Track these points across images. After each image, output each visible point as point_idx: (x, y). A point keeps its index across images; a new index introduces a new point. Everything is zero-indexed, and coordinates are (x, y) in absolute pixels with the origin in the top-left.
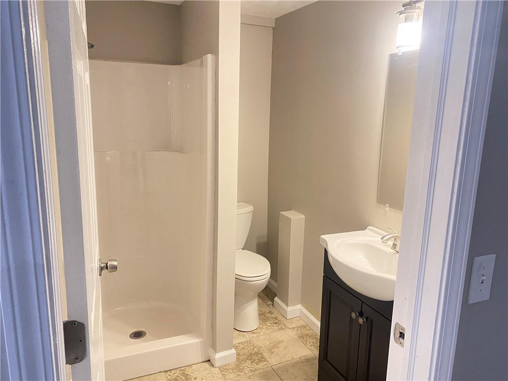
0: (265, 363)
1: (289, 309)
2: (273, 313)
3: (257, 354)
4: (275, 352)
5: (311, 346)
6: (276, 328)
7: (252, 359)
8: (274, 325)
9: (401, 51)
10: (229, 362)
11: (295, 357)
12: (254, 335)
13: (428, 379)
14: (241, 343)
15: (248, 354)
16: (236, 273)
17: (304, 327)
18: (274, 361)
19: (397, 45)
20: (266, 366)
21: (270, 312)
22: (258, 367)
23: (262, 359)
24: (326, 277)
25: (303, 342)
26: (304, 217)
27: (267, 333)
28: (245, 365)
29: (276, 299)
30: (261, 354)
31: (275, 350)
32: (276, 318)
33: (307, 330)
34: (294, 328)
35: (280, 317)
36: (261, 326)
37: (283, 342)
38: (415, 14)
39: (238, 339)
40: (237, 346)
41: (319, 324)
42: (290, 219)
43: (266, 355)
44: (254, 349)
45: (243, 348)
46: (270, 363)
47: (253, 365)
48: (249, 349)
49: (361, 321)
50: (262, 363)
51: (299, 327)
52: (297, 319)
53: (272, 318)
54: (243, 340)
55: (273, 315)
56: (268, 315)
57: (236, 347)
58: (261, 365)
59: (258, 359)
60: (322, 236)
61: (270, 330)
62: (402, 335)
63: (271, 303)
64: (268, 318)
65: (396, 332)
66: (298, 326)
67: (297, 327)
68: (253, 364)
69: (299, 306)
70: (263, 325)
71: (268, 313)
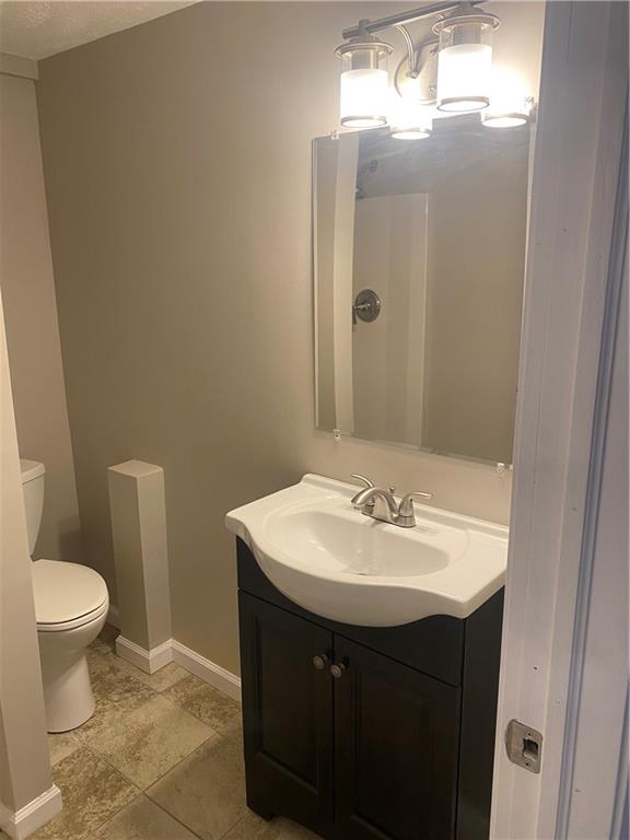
0: (128, 790)
1: (153, 653)
2: (118, 670)
3: (105, 774)
4: (143, 758)
5: (210, 717)
6: (132, 700)
7: (96, 791)
8: (126, 695)
9: (338, 132)
10: (48, 820)
11: (187, 752)
12: (91, 732)
13: (608, 837)
14: (66, 761)
15: (87, 781)
16: (38, 620)
17: (187, 681)
18: (145, 777)
19: (342, 117)
20: (132, 797)
21: (113, 670)
22: (116, 804)
23: (120, 782)
24: (243, 593)
25: (195, 716)
26: (161, 469)
27: (116, 717)
28: (86, 810)
29: (120, 639)
30: (115, 771)
31: (143, 751)
32: (127, 680)
33: (195, 686)
34: (168, 691)
35: (135, 676)
36: (100, 706)
37: (153, 728)
38: (372, 52)
39: (58, 755)
40: (58, 772)
41: (238, 681)
42: (135, 479)
43: (126, 769)
44: (96, 765)
45: (72, 771)
46: (140, 786)
47: (104, 804)
48: (86, 769)
49: (336, 671)
50: (121, 793)
51: (177, 685)
52: (169, 667)
53: (120, 681)
54: (69, 754)
55: (119, 674)
56: (109, 676)
57: (56, 776)
58: (120, 796)
59: (112, 786)
60: (229, 514)
61: (122, 710)
62: (531, 746)
63: (110, 649)
64: (111, 684)
65: (514, 740)
66: (175, 682)
67: (173, 686)
68: (103, 801)
69: (171, 643)
70: (104, 704)
71: (109, 672)
